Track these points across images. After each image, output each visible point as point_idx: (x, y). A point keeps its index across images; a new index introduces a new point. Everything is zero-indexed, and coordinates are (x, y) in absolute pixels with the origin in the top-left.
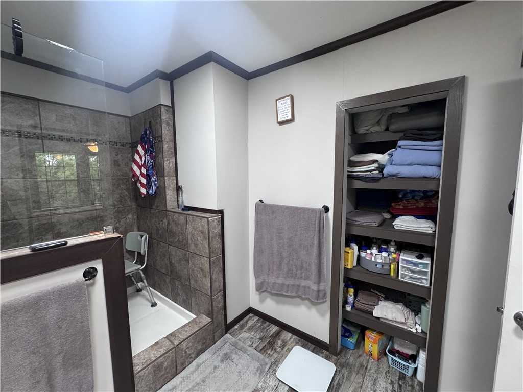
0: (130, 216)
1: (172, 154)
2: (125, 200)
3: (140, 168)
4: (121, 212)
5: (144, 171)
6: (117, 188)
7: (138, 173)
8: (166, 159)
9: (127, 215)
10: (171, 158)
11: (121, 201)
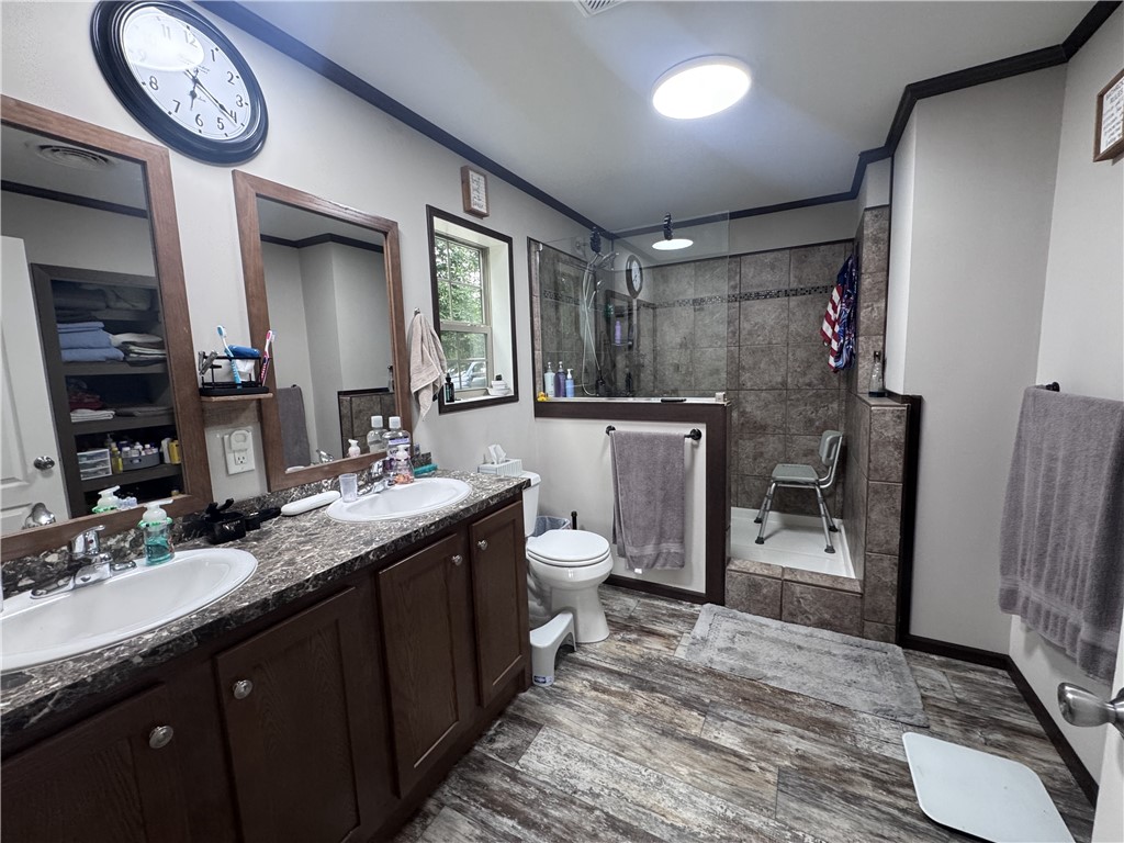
0: (835, 405)
1: (880, 291)
2: (830, 378)
3: (833, 325)
4: (821, 397)
5: (837, 329)
6: (820, 358)
7: (829, 333)
8: (865, 305)
9: (831, 403)
10: (877, 301)
11: (823, 380)
